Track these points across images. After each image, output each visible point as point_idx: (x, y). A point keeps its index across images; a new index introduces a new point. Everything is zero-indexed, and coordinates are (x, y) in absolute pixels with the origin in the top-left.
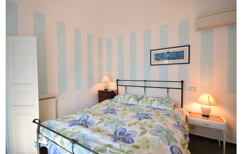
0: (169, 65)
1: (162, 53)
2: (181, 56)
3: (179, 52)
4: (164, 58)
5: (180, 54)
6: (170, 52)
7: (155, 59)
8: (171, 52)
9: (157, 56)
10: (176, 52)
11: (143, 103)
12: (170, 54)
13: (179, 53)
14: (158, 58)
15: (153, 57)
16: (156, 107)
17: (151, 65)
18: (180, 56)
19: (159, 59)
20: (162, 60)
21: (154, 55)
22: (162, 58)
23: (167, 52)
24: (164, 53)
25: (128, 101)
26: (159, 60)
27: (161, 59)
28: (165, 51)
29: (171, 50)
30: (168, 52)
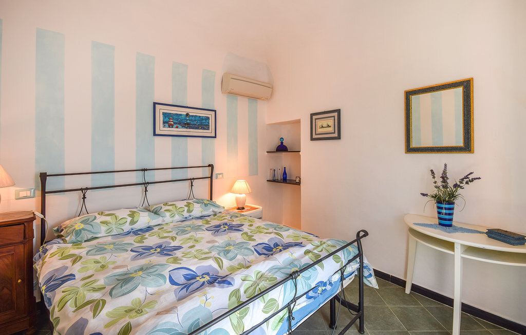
0: (189, 139)
1: (177, 114)
2: (206, 125)
3: (204, 118)
4: (180, 124)
5: (204, 121)
6: (191, 114)
7: (164, 123)
8: (193, 116)
9: (167, 118)
10: (200, 116)
11: (173, 215)
12: (191, 118)
13: (202, 119)
14: (169, 121)
15: (160, 119)
16: (199, 215)
17: (155, 134)
18: (204, 125)
19: (171, 124)
20: (177, 127)
21: (162, 116)
22: (176, 123)
23: (185, 113)
24: (181, 115)
25: (133, 222)
26: (170, 126)
27: (175, 126)
28: (183, 112)
29: (192, 112)
30: (187, 115)
